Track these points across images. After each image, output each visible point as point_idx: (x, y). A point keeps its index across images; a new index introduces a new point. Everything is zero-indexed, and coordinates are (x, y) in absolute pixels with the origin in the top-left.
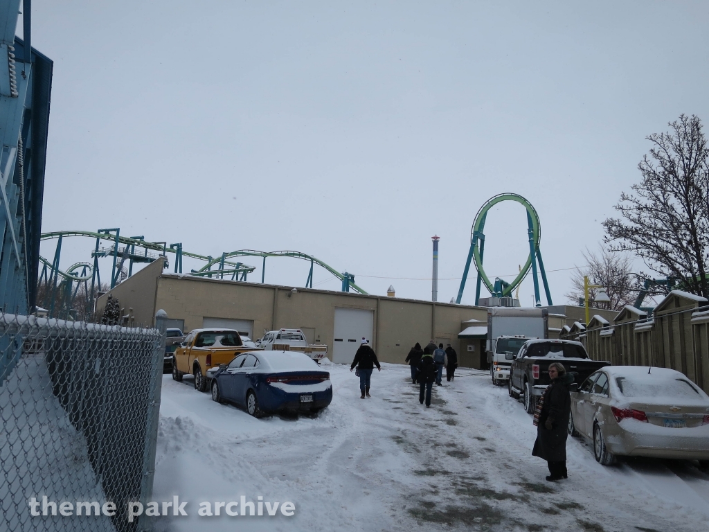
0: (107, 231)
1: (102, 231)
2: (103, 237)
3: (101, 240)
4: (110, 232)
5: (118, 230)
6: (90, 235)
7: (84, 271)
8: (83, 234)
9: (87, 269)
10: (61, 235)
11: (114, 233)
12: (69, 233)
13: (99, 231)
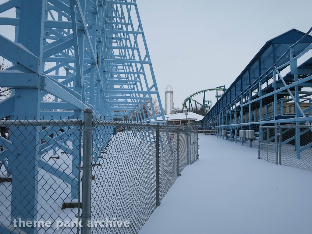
0: (220, 87)
1: (218, 87)
2: (219, 90)
3: (218, 91)
4: (221, 88)
5: (224, 86)
6: (214, 89)
7: (208, 103)
8: (212, 90)
9: (209, 102)
10: (205, 91)
11: (223, 88)
12: (207, 90)
13: (217, 88)
